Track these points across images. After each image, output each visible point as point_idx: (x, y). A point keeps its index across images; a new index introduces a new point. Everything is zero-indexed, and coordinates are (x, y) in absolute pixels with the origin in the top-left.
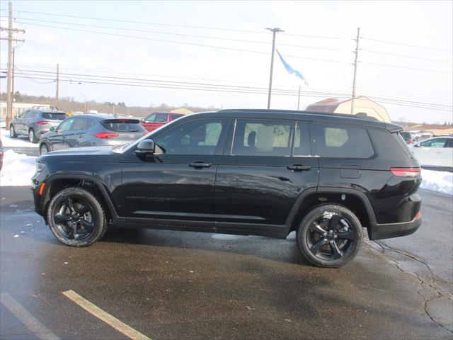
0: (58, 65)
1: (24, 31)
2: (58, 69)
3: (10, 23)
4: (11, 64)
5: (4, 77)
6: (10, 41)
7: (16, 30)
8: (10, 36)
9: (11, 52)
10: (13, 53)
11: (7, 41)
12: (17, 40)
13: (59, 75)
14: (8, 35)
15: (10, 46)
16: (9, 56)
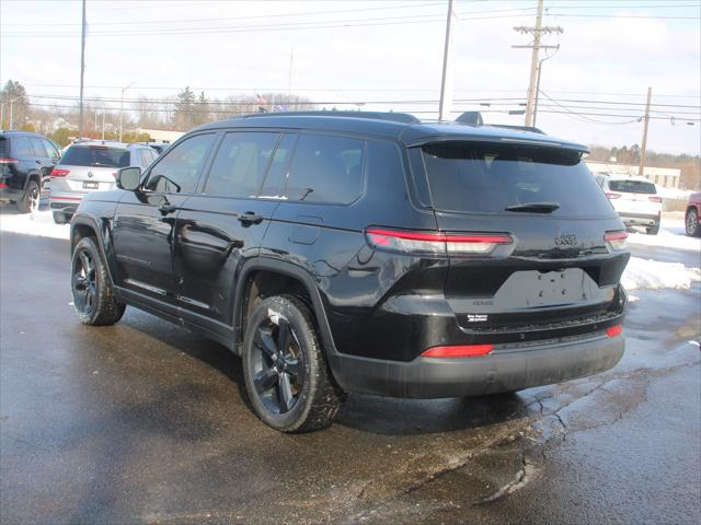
0: (650, 89)
1: (560, 30)
2: (649, 95)
3: (539, 18)
4: (534, 90)
5: (521, 112)
6: (536, 48)
7: (548, 30)
8: (537, 40)
9: (536, 69)
10: (540, 70)
11: (532, 50)
12: (546, 47)
13: (651, 108)
14: (533, 38)
15: (535, 57)
16: (533, 75)
